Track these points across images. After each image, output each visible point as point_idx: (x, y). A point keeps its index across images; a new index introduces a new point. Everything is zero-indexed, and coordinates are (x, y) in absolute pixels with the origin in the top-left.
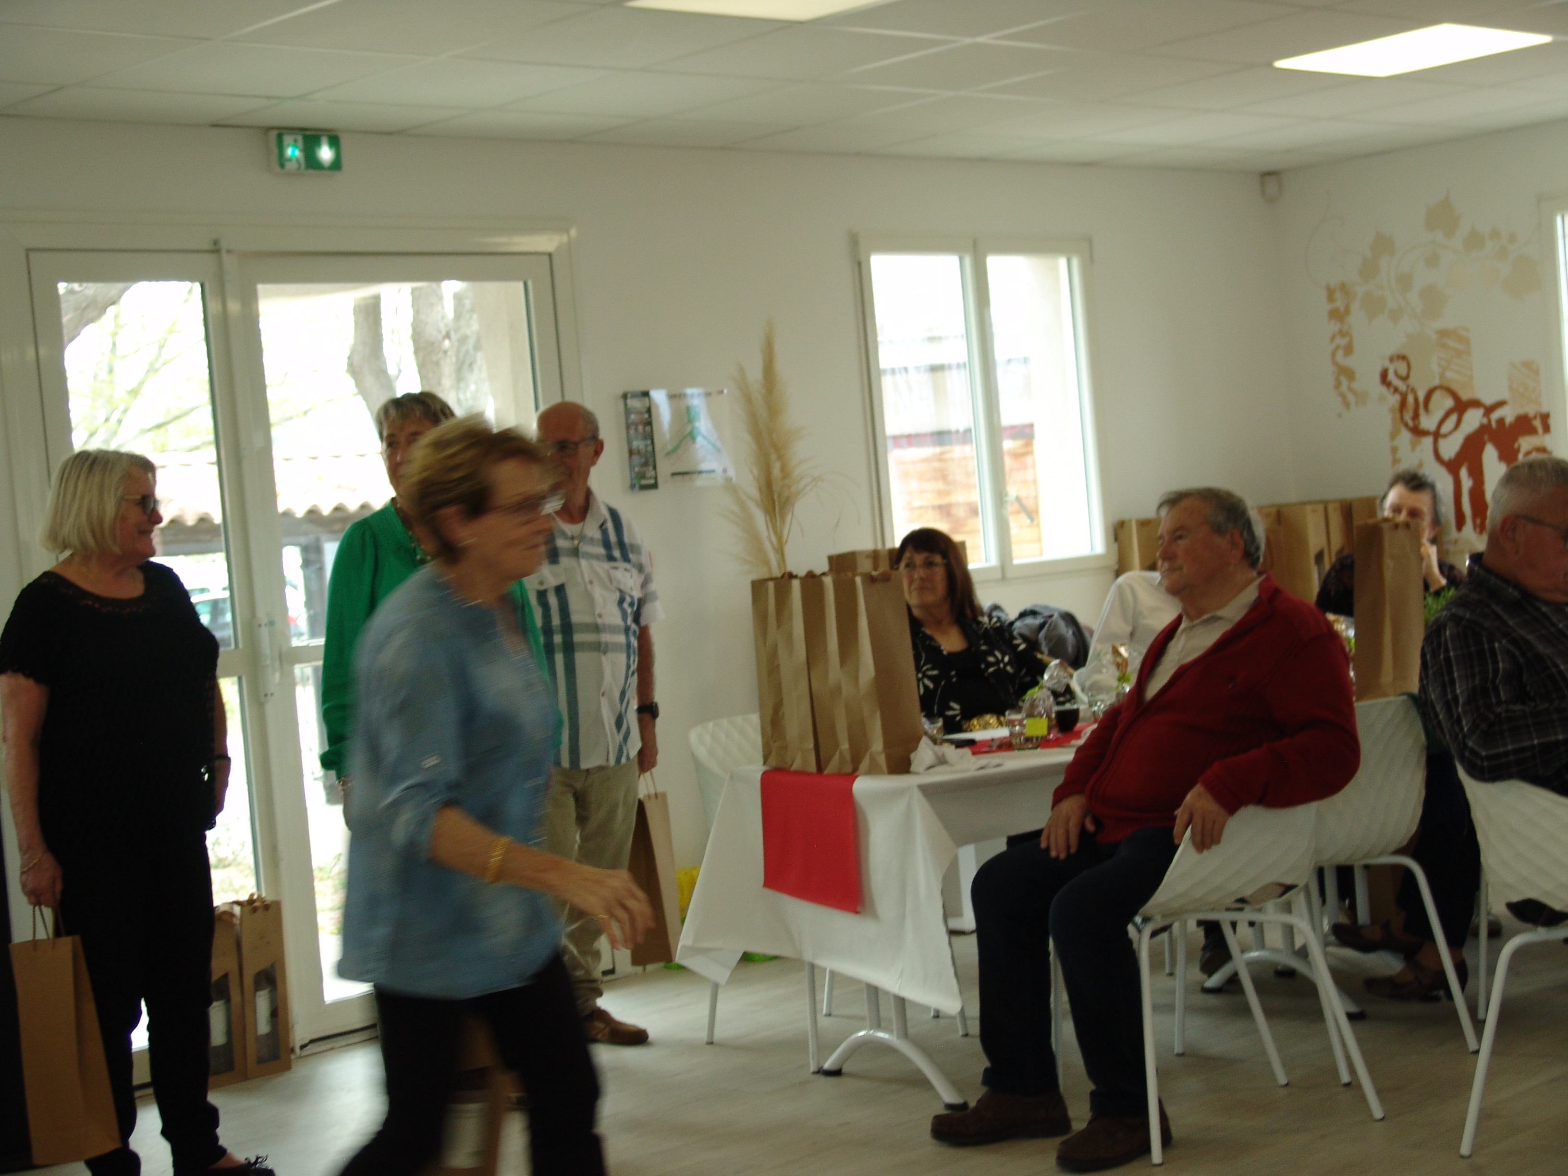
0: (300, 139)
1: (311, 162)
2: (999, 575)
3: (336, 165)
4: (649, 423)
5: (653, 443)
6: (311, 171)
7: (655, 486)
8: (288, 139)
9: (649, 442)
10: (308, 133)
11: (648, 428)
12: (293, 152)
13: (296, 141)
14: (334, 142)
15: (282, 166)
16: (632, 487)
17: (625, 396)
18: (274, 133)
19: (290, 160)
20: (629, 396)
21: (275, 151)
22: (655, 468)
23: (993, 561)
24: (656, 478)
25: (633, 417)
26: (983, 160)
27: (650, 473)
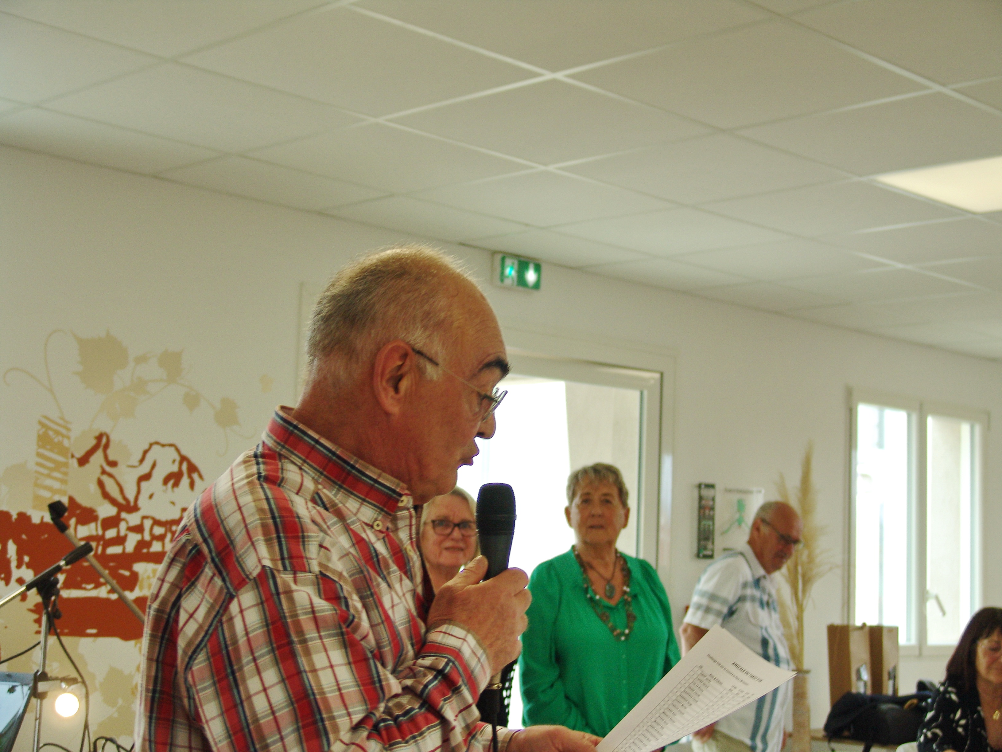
0: (516, 262)
1: (521, 280)
2: (917, 653)
3: (537, 286)
4: (712, 508)
5: (713, 524)
6: (521, 288)
7: (711, 557)
8: (508, 262)
9: (710, 523)
10: (522, 259)
11: (711, 513)
12: (510, 271)
13: (513, 264)
14: (538, 268)
15: (502, 280)
16: (698, 556)
17: (700, 486)
18: (498, 257)
19: (507, 277)
20: (703, 487)
21: (498, 269)
22: (713, 543)
23: (913, 641)
24: (713, 551)
25: (703, 502)
26: (931, 347)
27: (710, 546)
